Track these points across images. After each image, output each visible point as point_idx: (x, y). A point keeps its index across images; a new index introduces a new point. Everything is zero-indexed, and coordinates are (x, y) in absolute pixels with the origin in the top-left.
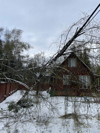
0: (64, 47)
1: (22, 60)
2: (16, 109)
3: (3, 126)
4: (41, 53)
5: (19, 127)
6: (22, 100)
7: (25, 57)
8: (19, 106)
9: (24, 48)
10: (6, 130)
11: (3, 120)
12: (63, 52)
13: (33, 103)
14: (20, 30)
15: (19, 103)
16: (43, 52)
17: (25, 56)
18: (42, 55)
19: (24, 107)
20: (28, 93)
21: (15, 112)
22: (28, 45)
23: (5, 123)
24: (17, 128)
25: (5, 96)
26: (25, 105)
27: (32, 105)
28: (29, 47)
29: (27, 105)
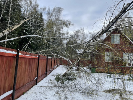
0: (110, 23)
1: (62, 37)
2: (62, 81)
3: (54, 93)
4: (80, 29)
5: (68, 95)
6: (67, 74)
7: (65, 35)
8: (64, 78)
9: (65, 25)
10: (57, 96)
11: (53, 89)
12: (108, 29)
13: (76, 77)
14: (61, 8)
15: (64, 75)
16: (82, 28)
17: (65, 33)
18: (81, 32)
19: (69, 80)
20: (72, 67)
21: (61, 83)
22: (69, 23)
23: (56, 91)
24: (66, 96)
25: (51, 69)
26: (69, 78)
27: (76, 79)
28: (69, 24)
29: (71, 78)
